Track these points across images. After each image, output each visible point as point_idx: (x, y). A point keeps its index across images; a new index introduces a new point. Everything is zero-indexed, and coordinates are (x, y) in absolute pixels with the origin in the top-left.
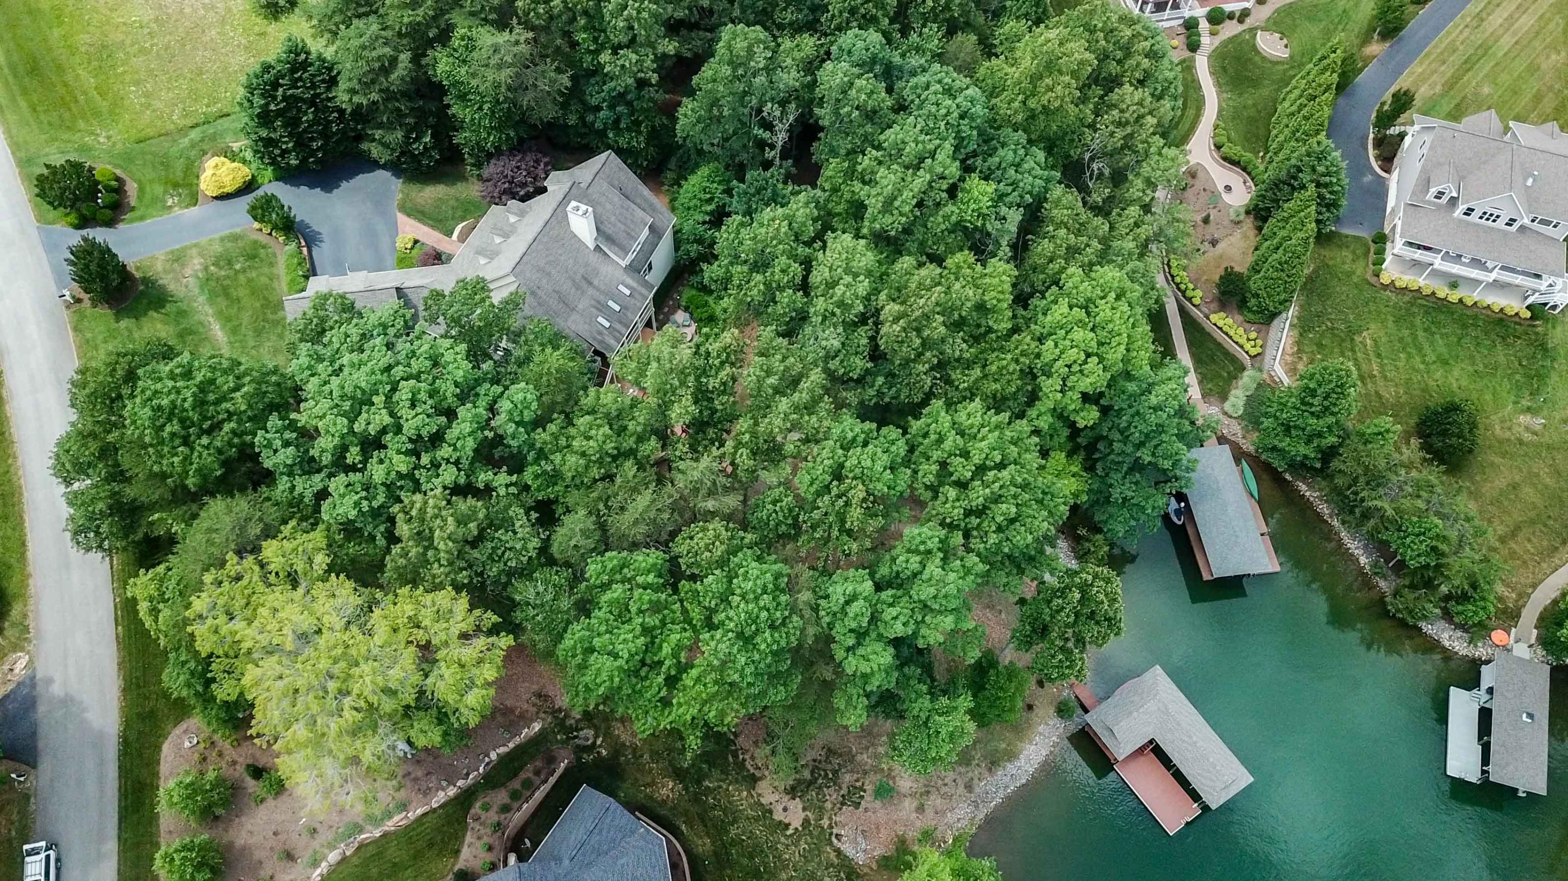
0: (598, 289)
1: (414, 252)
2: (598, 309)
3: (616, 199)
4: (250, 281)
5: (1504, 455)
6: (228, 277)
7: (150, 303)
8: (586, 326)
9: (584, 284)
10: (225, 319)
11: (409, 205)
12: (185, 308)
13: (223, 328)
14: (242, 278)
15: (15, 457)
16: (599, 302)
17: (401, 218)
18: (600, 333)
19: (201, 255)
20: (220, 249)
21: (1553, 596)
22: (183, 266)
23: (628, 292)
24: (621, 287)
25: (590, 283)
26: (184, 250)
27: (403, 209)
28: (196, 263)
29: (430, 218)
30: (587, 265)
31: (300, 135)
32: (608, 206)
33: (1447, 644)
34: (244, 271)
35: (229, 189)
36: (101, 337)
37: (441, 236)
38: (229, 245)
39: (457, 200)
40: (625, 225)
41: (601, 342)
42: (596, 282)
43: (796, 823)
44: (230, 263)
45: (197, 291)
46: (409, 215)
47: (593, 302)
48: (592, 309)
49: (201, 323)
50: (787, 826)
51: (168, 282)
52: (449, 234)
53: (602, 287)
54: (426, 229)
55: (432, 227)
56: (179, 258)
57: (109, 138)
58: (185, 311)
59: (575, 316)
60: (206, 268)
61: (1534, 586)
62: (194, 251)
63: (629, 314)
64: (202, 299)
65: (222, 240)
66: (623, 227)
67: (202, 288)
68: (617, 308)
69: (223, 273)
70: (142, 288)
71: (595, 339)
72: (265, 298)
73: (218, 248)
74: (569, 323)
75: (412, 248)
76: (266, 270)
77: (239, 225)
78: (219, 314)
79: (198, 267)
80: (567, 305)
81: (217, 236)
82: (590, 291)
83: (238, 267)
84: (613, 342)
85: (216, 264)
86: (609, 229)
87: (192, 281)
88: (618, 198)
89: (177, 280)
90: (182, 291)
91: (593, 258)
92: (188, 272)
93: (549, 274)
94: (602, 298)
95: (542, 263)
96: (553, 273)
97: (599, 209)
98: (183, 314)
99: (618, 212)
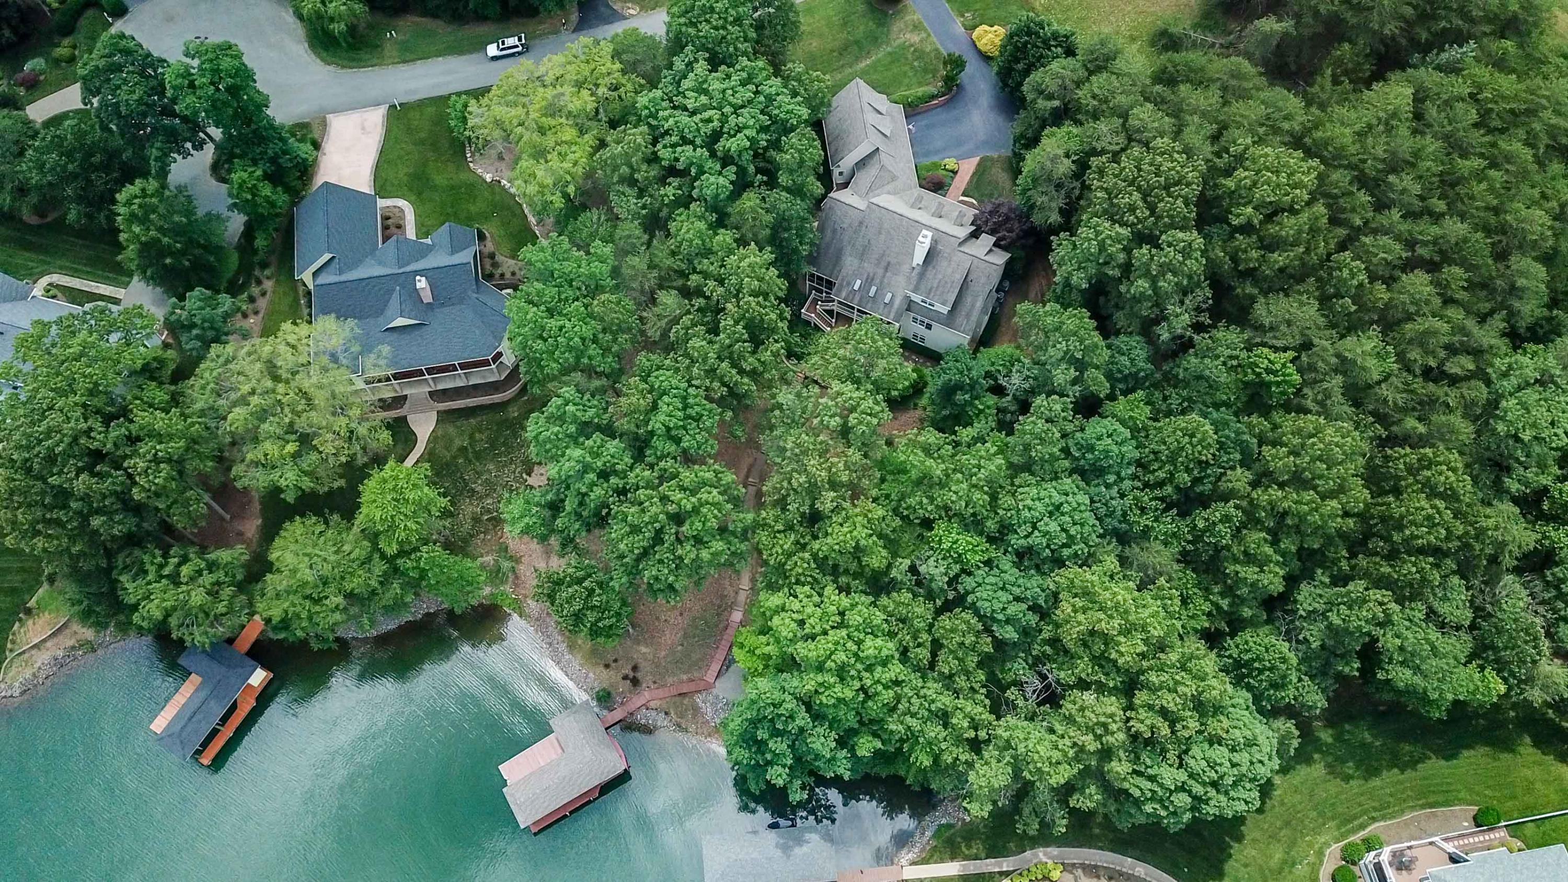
0: (884, 277)
1: (944, 172)
2: (866, 280)
3: (957, 276)
6: (907, 59)
7: (880, 19)
8: (851, 272)
9: (884, 264)
11: (989, 164)
12: (880, 40)
13: (868, 65)
14: (907, 68)
16: (872, 278)
17: (976, 160)
18: (847, 284)
19: (921, 41)
20: (928, 50)
22: (912, 31)
23: (887, 301)
24: (889, 295)
25: (886, 269)
26: (924, 28)
27: (984, 160)
28: (915, 38)
29: (978, 180)
30: (899, 263)
34: (912, 68)
37: (963, 189)
38: (933, 55)
40: (938, 287)
41: (843, 286)
42: (888, 274)
43: (530, 481)
44: (917, 58)
45: (895, 44)
46: (979, 165)
47: (871, 275)
48: (865, 275)
49: (869, 53)
50: (529, 475)
51: (897, 26)
52: (965, 194)
53: (886, 281)
54: (968, 178)
55: (971, 182)
56: (917, 27)
58: (877, 41)
59: (856, 261)
60: (912, 46)
62: (924, 35)
63: (870, 305)
64: (889, 49)
65: (937, 50)
66: (935, 285)
67: (898, 46)
68: (871, 294)
69: (909, 56)
70: (891, 12)
71: (843, 280)
73: (928, 48)
74: (849, 259)
75: (948, 170)
76: (914, 80)
78: (878, 62)
79: (912, 40)
80: (862, 254)
81: (939, 46)
82: (880, 271)
83: (916, 64)
84: (844, 294)
85: (915, 51)
86: (930, 274)
87: (902, 40)
88: (959, 277)
89: (901, 31)
90: (893, 36)
91: (906, 268)
92: (908, 36)
93: (880, 233)
94: (877, 281)
95: (886, 226)
96: (883, 237)
97: (945, 264)
98: (875, 40)
99: (947, 279)
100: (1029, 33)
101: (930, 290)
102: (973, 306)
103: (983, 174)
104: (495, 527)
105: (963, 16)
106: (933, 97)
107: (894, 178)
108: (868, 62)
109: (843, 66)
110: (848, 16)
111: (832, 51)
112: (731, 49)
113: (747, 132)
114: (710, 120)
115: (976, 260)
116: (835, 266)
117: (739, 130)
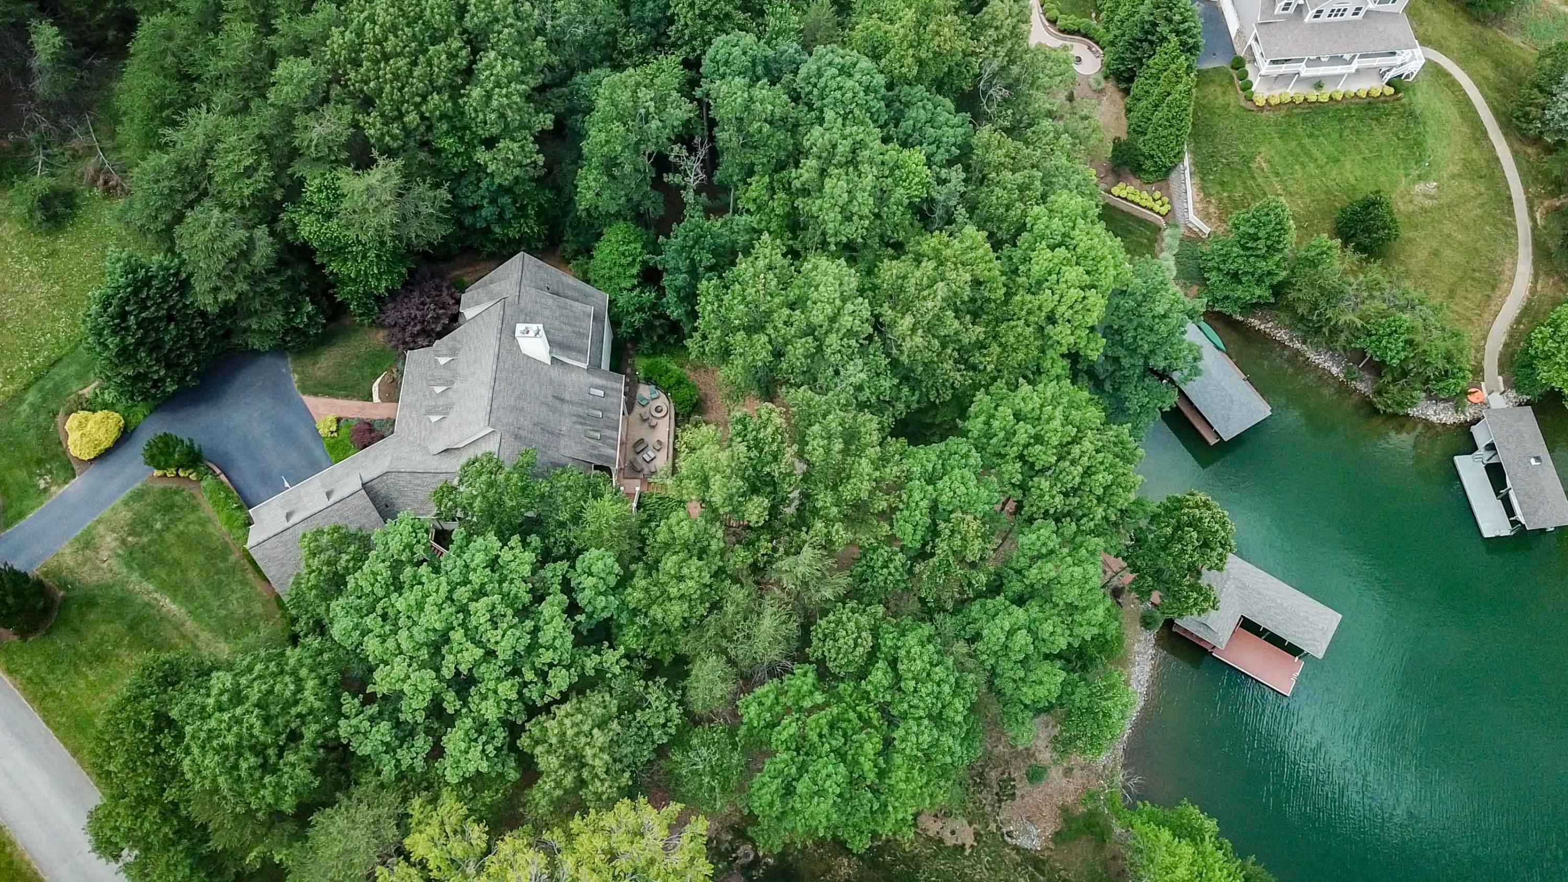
0: (571, 403)
1: (343, 431)
2: (582, 424)
3: (550, 302)
4: (179, 536)
5: (1416, 227)
6: (152, 541)
7: (80, 607)
8: (579, 447)
9: (557, 403)
10: (173, 590)
11: (310, 383)
12: (120, 594)
13: (174, 600)
14: (170, 537)
15: (12, 843)
16: (579, 416)
17: (309, 400)
18: (594, 447)
19: (112, 530)
20: (129, 515)
21: (1503, 341)
22: (96, 550)
23: (601, 393)
24: (594, 391)
25: (562, 400)
26: (88, 532)
27: (306, 390)
28: (109, 541)
29: (339, 389)
30: (552, 383)
31: (166, 357)
32: (547, 312)
33: (1434, 419)
34: (167, 528)
35: (106, 444)
36: (43, 669)
37: (361, 403)
38: (137, 506)
39: (358, 357)
40: (570, 325)
41: (598, 457)
42: (567, 397)
43: (970, 841)
44: (149, 527)
45: (125, 571)
46: (316, 394)
47: (574, 419)
48: (578, 426)
49: (147, 604)
50: (963, 847)
51: (88, 576)
52: (369, 397)
53: (576, 399)
54: (340, 402)
55: (346, 397)
56: (88, 543)
58: (122, 599)
59: (563, 442)
60: (124, 542)
61: (1485, 338)
62: (101, 529)
63: (612, 415)
64: (135, 577)
65: (126, 503)
66: (569, 328)
67: (129, 566)
68: (598, 415)
69: (145, 540)
70: (62, 593)
71: (591, 456)
72: (207, 548)
73: (126, 515)
74: (562, 452)
75: (338, 429)
76: (192, 517)
77: (136, 481)
78: (163, 586)
79: (114, 544)
80: (552, 433)
81: (118, 501)
82: (566, 408)
83: (158, 526)
84: (610, 451)
85: (132, 533)
87: (114, 562)
89: (97, 569)
90: (108, 578)
91: (550, 375)
92: (105, 554)
93: (522, 410)
94: (580, 410)
95: (513, 403)
96: (526, 406)
98: (122, 603)
99: (557, 314)
101: (578, 333)
103: (328, 385)
104: (1043, 862)
105: (46, 489)
106: (217, 482)
107: (397, 459)
108: (165, 601)
109: (183, 637)
110: (83, 657)
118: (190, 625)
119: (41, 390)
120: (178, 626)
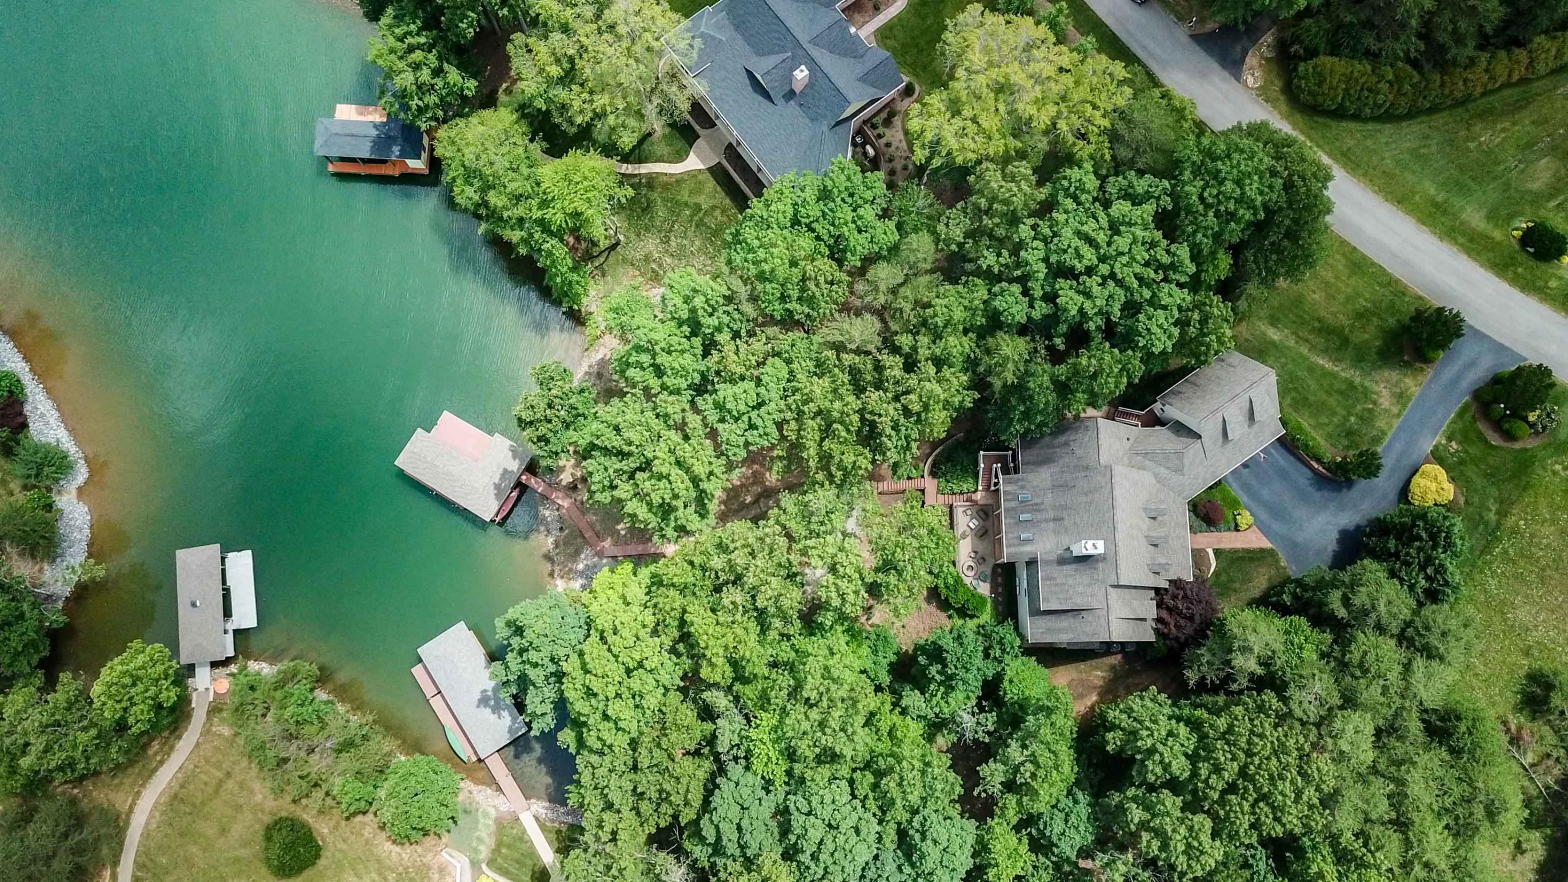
0: (1046, 521)
1: (1230, 517)
2: (1036, 504)
4: (1334, 414)
6: (1354, 406)
8: (1035, 484)
9: (1058, 514)
10: (1326, 374)
11: (1269, 559)
12: (1363, 364)
13: (1323, 367)
14: (1342, 412)
15: (1375, 192)
16: (1038, 511)
17: (1266, 544)
18: (1023, 487)
19: (1386, 410)
20: (1378, 424)
21: (181, 742)
22: (1393, 394)
23: (1023, 538)
24: (1029, 537)
25: (1055, 520)
26: (1404, 406)
27: (1271, 553)
28: (1385, 401)
29: (1243, 557)
30: (1066, 531)
32: (1081, 589)
33: (264, 664)
34: (1346, 419)
35: (1417, 479)
36: (1398, 302)
37: (1222, 546)
38: (1375, 432)
39: (1235, 591)
40: (1058, 585)
41: (1019, 481)
42: (1051, 524)
44: (1360, 418)
45: (1367, 384)
46: (1262, 550)
48: (1039, 501)
49: (1339, 361)
51: (1393, 375)
52: (1217, 552)
53: (1044, 525)
54: (1239, 545)
55: (1236, 551)
56: (1401, 397)
57: (1555, 473)
58: (1360, 361)
59: (1048, 483)
60: (1375, 403)
61: (198, 745)
63: (1012, 521)
64: (1358, 380)
65: (1384, 433)
66: (1059, 581)
67: (1366, 388)
68: (1023, 517)
69: (1359, 407)
70: (1406, 358)
71: (1023, 480)
72: (1310, 406)
73: (1381, 423)
74: (1048, 475)
75: (1235, 519)
76: (1330, 429)
78: (1334, 376)
79: (1381, 400)
80: (1058, 486)
81: (1390, 435)
82: (1051, 515)
83: (1353, 419)
84: (1009, 488)
85: (1370, 411)
86: (1068, 569)
87: (1376, 389)
88: (1078, 602)
89: (1387, 381)
90: (1376, 376)
91: (1065, 541)
92: (1385, 392)
93: (1086, 495)
94: (1039, 516)
95: (1097, 495)
96: (1084, 499)
97: (1086, 580)
98: (1359, 358)
99: (1071, 590)
100: (1433, 537)
101: (1050, 579)
102: (1060, 631)
103: (1254, 560)
105: (1450, 439)
106: (1319, 461)
107: (1179, 470)
108: (1329, 366)
109: (1307, 341)
110: (1374, 314)
111: (1319, 320)
112: (1190, 229)
113: (1088, 305)
114: (1079, 256)
115: (1104, 612)
116: (1033, 463)
117: (1087, 295)
118: (1304, 350)
119: (1487, 524)
120: (1313, 348)
